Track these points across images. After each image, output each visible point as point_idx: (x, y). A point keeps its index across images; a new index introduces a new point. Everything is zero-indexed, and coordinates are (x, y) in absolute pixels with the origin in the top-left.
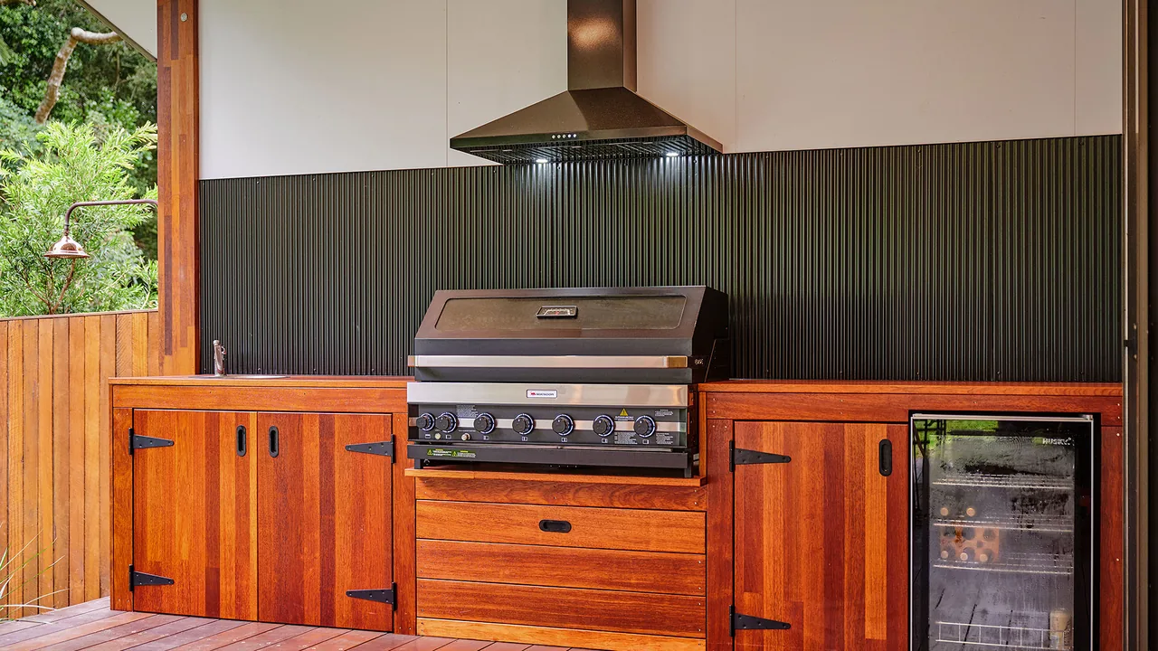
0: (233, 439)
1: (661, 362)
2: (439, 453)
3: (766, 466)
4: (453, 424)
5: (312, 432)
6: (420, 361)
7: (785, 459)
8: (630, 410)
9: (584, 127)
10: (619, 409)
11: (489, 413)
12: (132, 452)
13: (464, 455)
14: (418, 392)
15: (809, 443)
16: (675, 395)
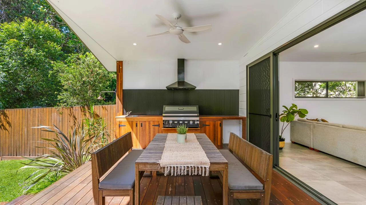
0: (135, 125)
1: (196, 115)
2: (167, 126)
3: (207, 126)
4: (169, 123)
5: (147, 124)
6: (164, 115)
7: (209, 125)
8: (192, 120)
9: (177, 86)
10: (190, 120)
11: (173, 121)
12: (119, 127)
13: (170, 126)
14: (164, 119)
15: (212, 123)
16: (198, 118)
